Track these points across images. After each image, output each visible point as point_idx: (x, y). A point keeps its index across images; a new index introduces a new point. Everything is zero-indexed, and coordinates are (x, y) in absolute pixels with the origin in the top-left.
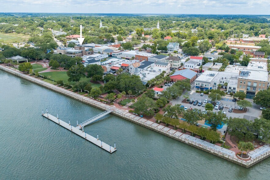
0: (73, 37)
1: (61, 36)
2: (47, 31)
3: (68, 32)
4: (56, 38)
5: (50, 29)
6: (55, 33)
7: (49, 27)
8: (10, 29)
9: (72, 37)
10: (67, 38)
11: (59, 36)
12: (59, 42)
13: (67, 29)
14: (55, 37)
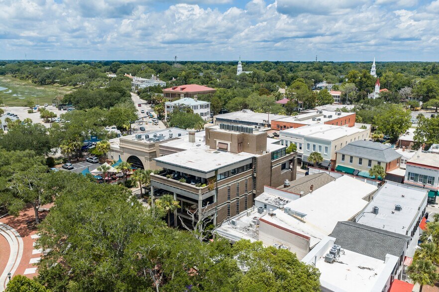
0: (184, 91)
1: (151, 89)
2: (122, 79)
3: (170, 82)
4: (138, 93)
5: (130, 76)
6: (139, 83)
7: (128, 71)
8: (49, 77)
9: (183, 89)
10: (167, 95)
11: (147, 88)
12: (146, 104)
13: (166, 76)
14: (136, 91)
